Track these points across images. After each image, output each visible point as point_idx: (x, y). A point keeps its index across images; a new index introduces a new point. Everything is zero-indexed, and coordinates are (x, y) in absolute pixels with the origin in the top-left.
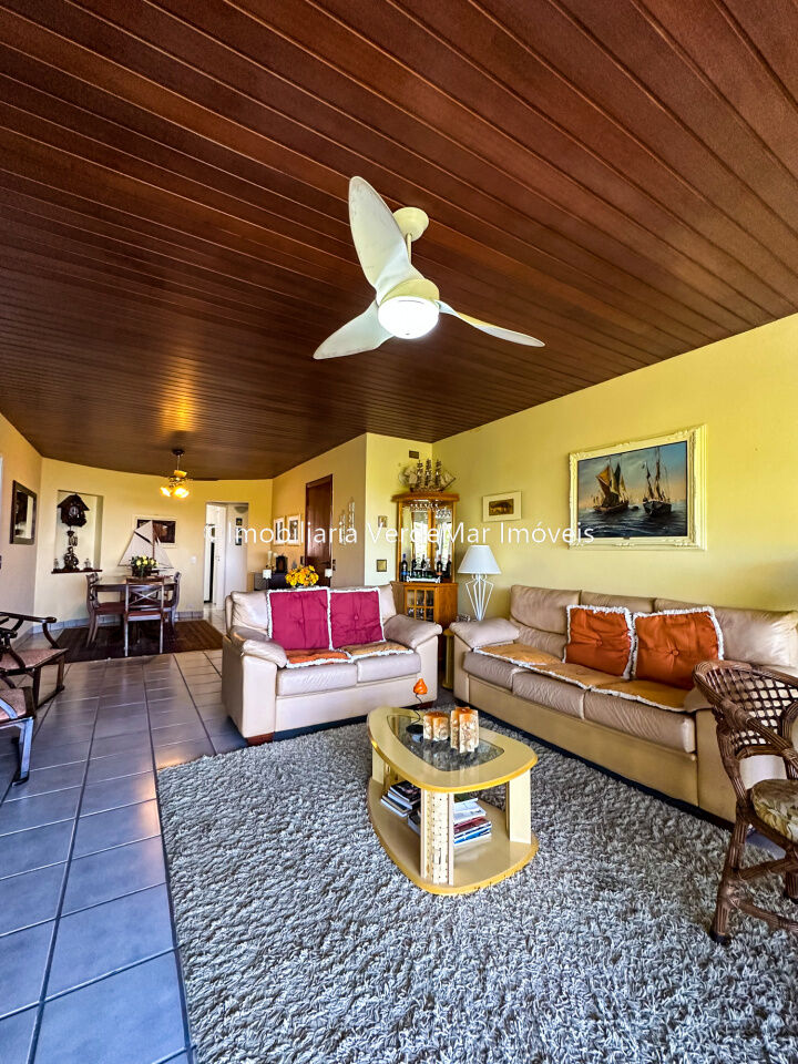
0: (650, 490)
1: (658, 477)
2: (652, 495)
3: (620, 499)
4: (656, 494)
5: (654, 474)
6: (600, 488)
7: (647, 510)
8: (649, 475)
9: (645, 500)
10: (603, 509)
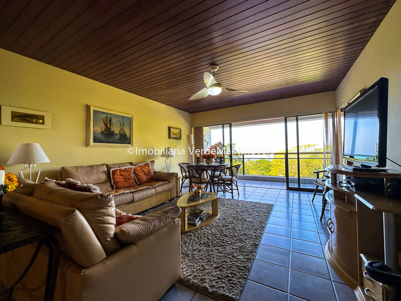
0: (121, 129)
1: (123, 126)
2: (121, 131)
3: (111, 130)
4: (122, 130)
5: (122, 124)
6: (103, 124)
7: (120, 135)
8: (120, 125)
9: (119, 132)
10: (105, 132)
